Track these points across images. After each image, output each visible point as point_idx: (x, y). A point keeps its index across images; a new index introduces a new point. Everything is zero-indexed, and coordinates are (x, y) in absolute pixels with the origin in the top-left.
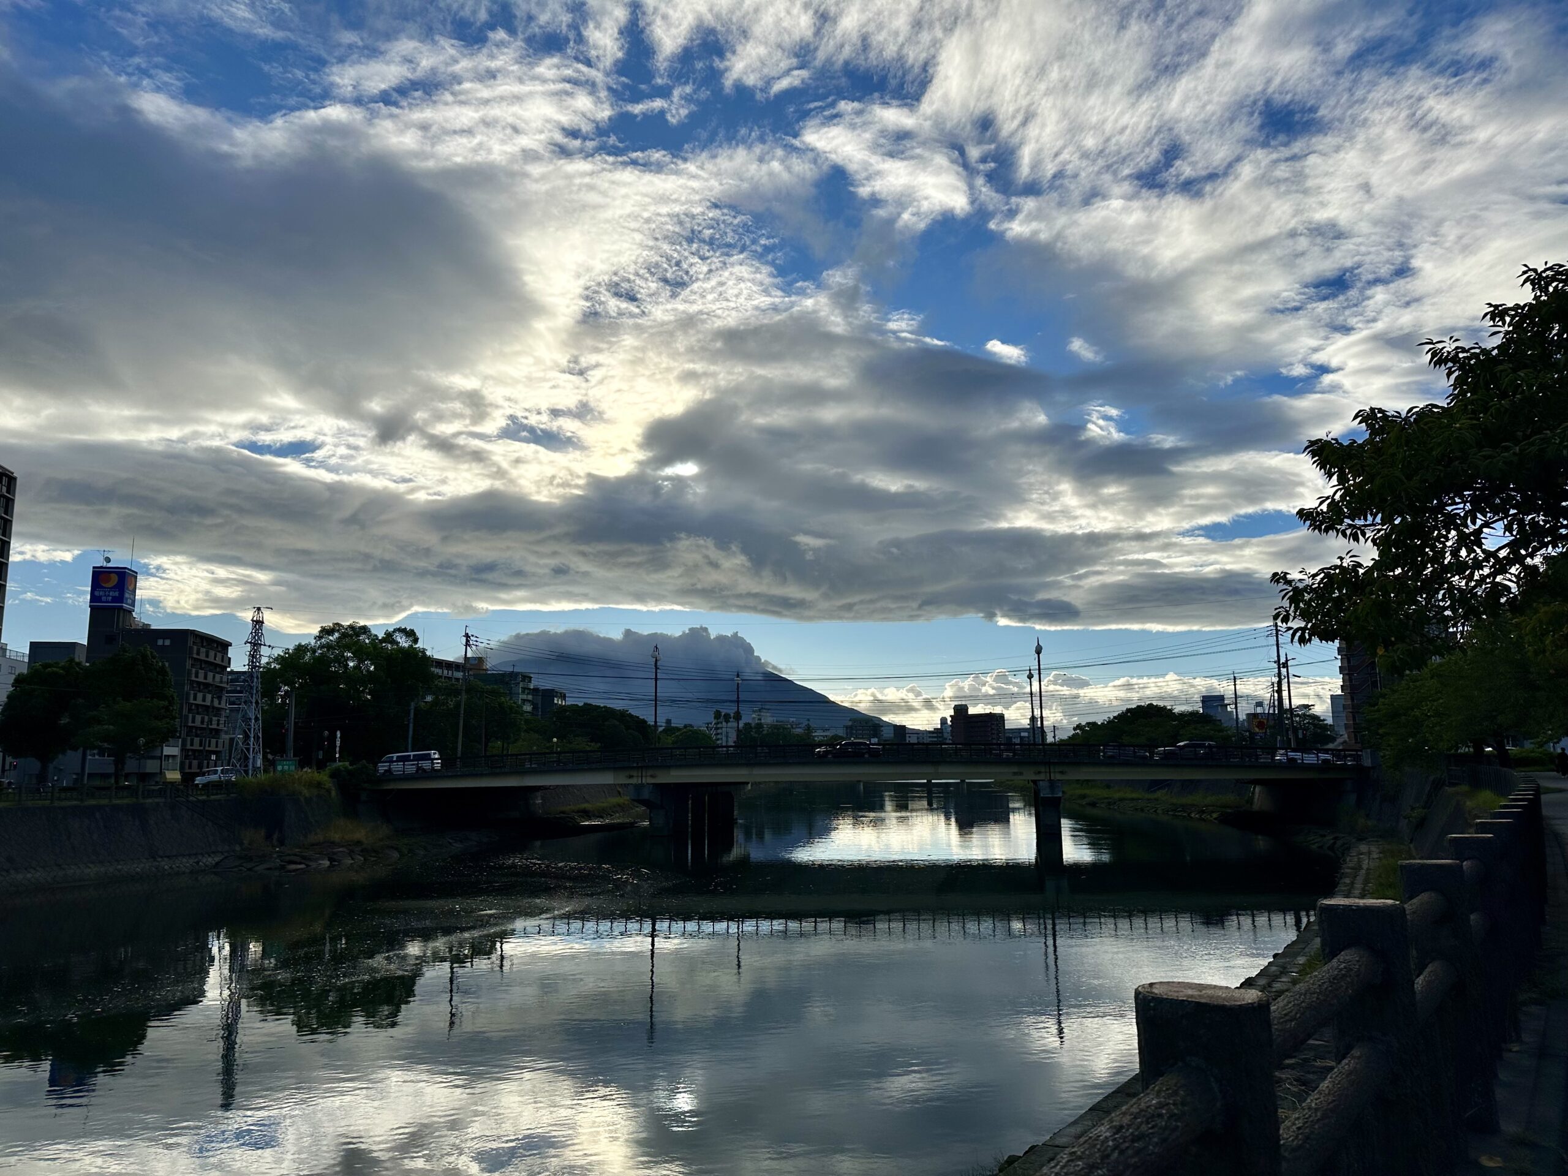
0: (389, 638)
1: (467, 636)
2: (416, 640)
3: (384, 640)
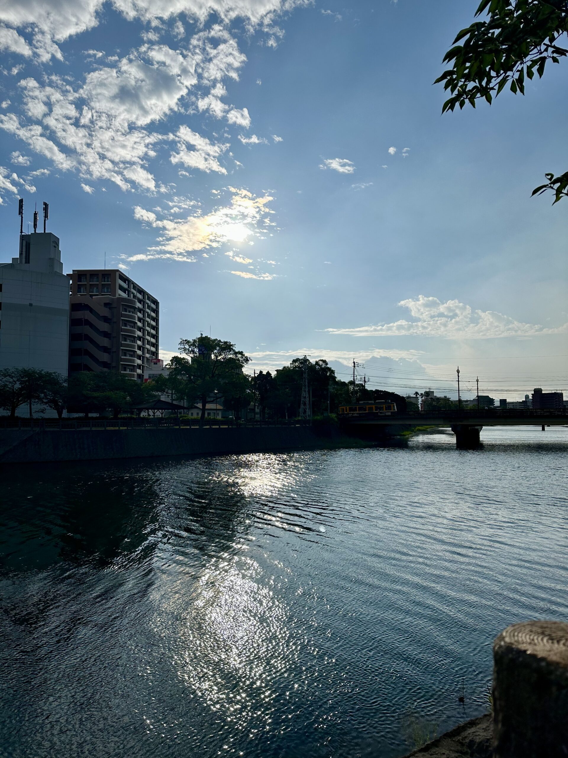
0: (317, 363)
1: (354, 363)
2: (327, 364)
3: (316, 364)
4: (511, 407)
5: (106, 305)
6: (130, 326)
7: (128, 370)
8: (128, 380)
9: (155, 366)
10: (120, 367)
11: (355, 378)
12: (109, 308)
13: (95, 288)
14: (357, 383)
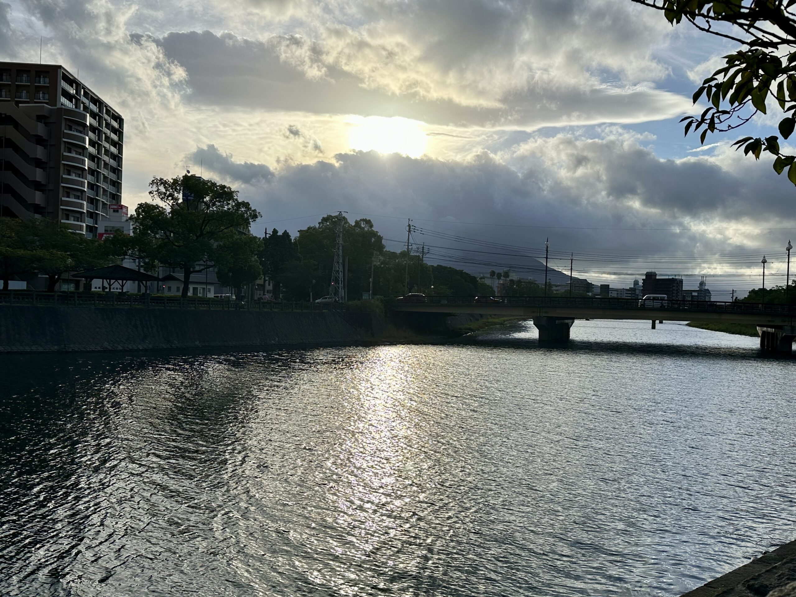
0: (357, 223)
3: (355, 225)
4: (614, 295)
5: (40, 118)
6: (77, 153)
7: (72, 218)
8: (72, 233)
9: (116, 214)
10: (60, 213)
11: (410, 247)
12: (44, 123)
13: (25, 92)
14: (412, 254)
